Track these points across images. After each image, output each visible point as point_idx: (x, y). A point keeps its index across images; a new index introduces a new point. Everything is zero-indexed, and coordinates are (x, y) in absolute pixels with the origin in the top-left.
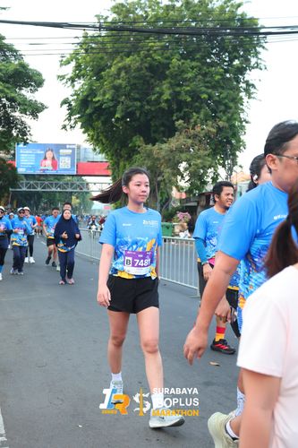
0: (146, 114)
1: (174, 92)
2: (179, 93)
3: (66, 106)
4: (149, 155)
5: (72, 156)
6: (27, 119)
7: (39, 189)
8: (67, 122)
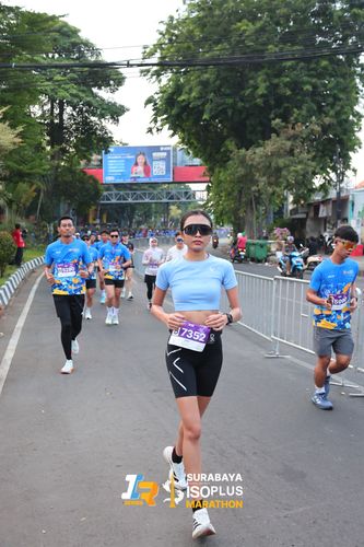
0: (240, 112)
1: (271, 84)
2: (277, 86)
3: (151, 106)
4: (243, 162)
5: (167, 159)
6: (108, 124)
7: (130, 201)
8: (153, 125)
